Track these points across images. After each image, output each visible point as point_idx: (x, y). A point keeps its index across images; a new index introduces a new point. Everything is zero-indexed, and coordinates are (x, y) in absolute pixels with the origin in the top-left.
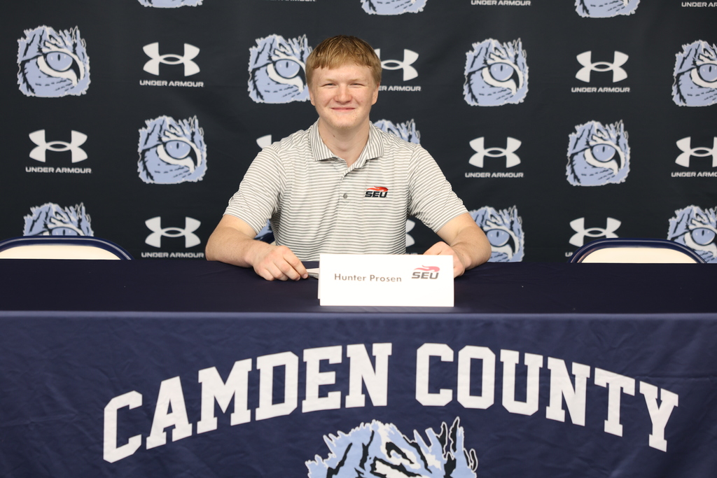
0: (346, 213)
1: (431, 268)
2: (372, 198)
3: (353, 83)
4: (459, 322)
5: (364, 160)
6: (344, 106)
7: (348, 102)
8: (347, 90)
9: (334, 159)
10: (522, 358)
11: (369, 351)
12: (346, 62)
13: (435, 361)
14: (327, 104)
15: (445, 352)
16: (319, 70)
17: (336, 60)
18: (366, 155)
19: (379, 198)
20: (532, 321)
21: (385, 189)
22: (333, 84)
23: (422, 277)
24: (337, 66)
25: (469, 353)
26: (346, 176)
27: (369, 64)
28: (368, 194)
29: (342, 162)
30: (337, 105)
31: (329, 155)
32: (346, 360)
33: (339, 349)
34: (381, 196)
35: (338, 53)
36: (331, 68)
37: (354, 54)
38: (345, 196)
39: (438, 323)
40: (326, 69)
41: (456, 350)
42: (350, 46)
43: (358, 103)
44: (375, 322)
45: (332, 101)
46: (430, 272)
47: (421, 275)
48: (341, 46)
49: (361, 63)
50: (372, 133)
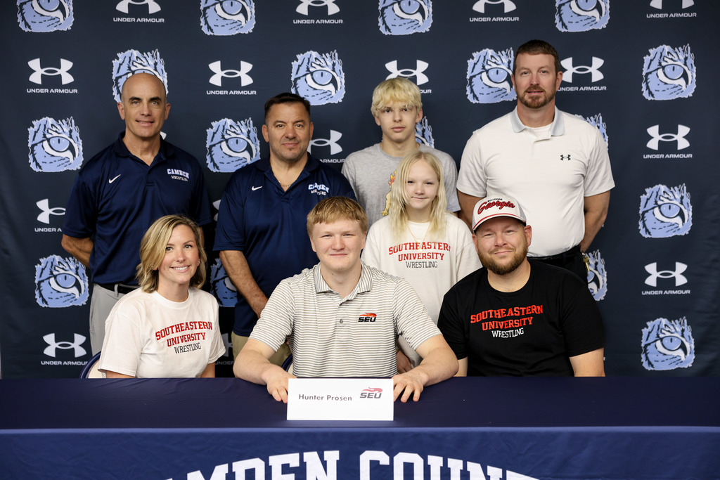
0: (342, 335)
1: (376, 389)
2: (364, 323)
3: (346, 234)
4: (393, 434)
5: (356, 293)
6: (339, 253)
7: (342, 249)
8: (341, 240)
9: (331, 292)
10: (445, 462)
11: (321, 457)
12: (338, 218)
13: (374, 465)
14: (327, 251)
15: (382, 458)
16: (318, 225)
17: (331, 216)
18: (358, 290)
19: (370, 323)
20: (453, 433)
21: (374, 315)
22: (329, 235)
23: (368, 397)
24: (333, 221)
25: (401, 458)
26: (341, 305)
27: (357, 218)
28: (361, 320)
29: (337, 294)
30: (334, 252)
31: (326, 288)
32: (303, 464)
33: (297, 456)
34: (371, 321)
35: (333, 211)
36: (327, 223)
37: (345, 212)
38: (341, 321)
39: (376, 435)
40: (323, 224)
41: (392, 455)
42: (342, 205)
43: (349, 250)
44: (325, 434)
45: (330, 249)
46: (375, 392)
47: (367, 395)
48: (335, 206)
49: (352, 218)
50: (364, 272)
